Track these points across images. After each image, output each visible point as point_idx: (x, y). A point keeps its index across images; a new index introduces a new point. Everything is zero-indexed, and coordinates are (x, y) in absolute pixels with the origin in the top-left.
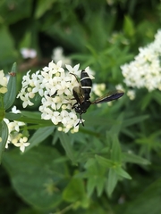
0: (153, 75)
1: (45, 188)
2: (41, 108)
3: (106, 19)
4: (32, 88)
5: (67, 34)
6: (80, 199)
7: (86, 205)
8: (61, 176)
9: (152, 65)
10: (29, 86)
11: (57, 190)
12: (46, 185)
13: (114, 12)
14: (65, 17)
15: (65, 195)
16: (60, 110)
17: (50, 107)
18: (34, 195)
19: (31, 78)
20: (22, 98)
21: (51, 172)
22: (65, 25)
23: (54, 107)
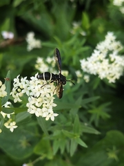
0: (103, 69)
1: (20, 143)
2: (28, 105)
3: (68, 11)
4: (22, 89)
5: (38, 20)
6: (46, 152)
7: (50, 157)
8: (32, 134)
9: (103, 63)
10: (19, 87)
11: (29, 145)
12: (20, 141)
13: (74, 6)
14: (36, 7)
15: (36, 150)
16: (41, 107)
17: (34, 105)
18: (12, 148)
19: (20, 82)
20: (14, 96)
21: (25, 131)
22: (36, 13)
23: (37, 105)
